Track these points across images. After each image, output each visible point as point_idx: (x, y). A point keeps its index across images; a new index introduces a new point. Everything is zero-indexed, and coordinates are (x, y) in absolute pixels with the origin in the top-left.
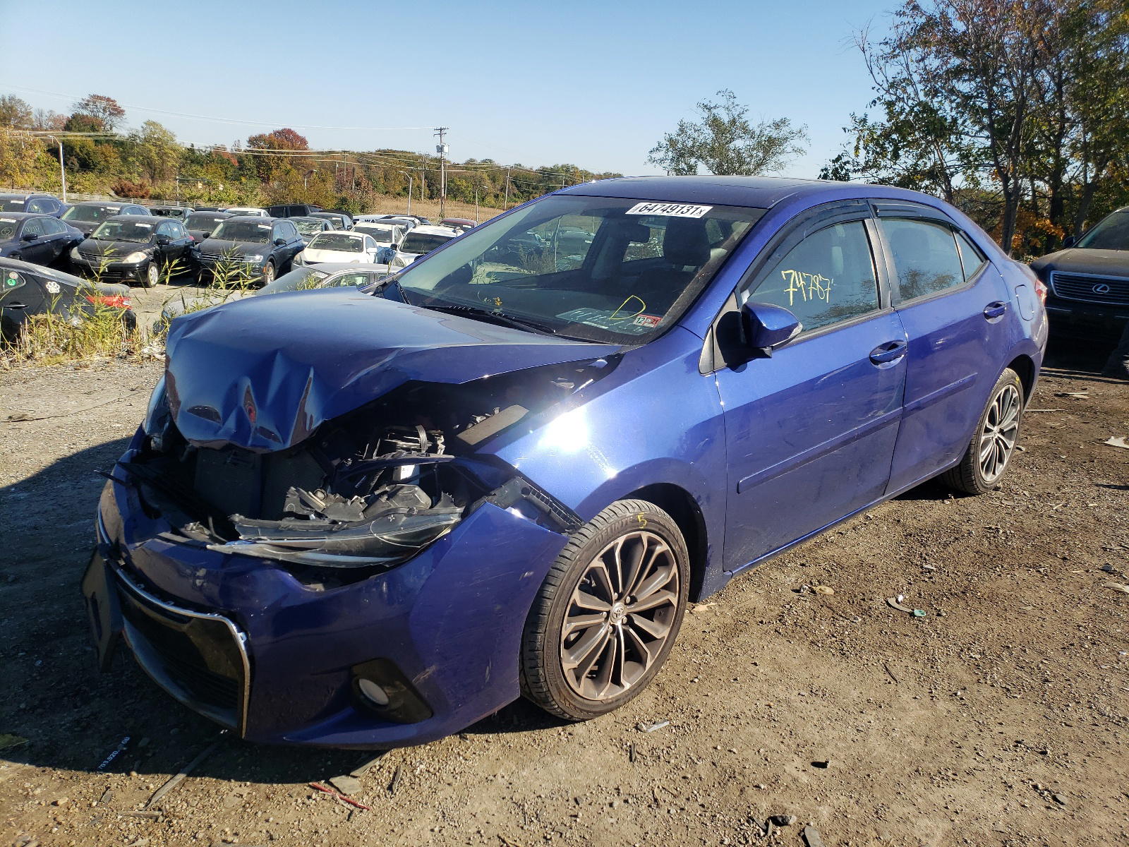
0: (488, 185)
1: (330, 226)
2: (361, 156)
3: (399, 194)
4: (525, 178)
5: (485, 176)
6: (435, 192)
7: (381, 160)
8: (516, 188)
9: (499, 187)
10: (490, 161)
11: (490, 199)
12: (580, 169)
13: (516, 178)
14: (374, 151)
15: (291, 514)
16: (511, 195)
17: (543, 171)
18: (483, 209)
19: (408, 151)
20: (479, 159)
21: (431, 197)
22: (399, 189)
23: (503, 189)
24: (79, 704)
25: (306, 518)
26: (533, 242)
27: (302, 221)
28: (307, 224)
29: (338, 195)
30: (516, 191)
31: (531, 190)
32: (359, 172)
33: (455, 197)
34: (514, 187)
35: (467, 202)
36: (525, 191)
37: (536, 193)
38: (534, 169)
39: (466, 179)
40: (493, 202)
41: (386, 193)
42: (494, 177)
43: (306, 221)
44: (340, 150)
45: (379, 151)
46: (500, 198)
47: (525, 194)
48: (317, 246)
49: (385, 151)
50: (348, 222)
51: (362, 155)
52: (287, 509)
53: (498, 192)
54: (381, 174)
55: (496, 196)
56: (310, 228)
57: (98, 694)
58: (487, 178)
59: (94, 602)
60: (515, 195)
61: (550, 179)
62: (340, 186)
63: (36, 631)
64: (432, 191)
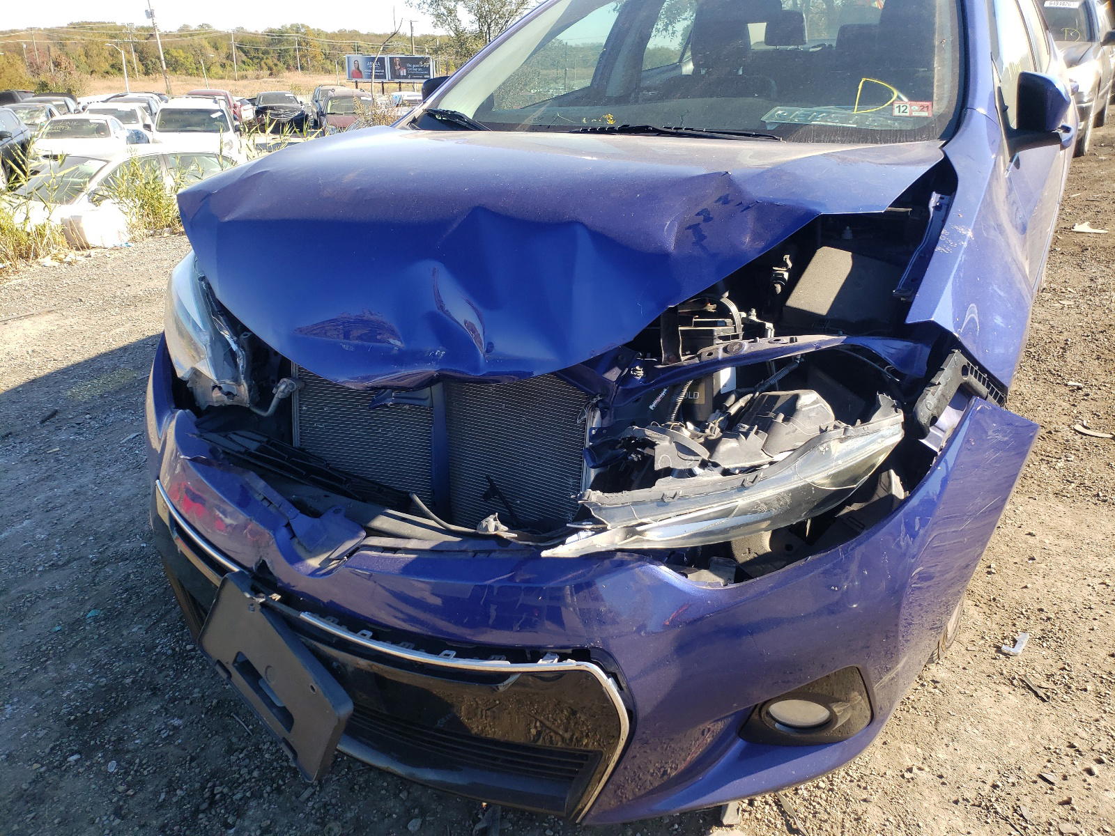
0: (211, 54)
1: (55, 111)
2: (50, 33)
3: (107, 73)
4: (251, 42)
5: (205, 43)
6: (150, 67)
7: (76, 33)
8: (243, 55)
9: (223, 55)
10: (208, 26)
11: (216, 69)
12: (312, 27)
13: (242, 43)
14: (66, 25)
15: (668, 472)
16: (240, 63)
17: (271, 32)
18: (211, 81)
19: (106, 21)
20: (194, 26)
21: (147, 73)
22: (106, 67)
23: (229, 57)
24: (230, 821)
25: (691, 473)
26: (295, 105)
27: (20, 108)
28: (27, 111)
29: (36, 80)
30: (244, 58)
31: (261, 55)
32: (55, 52)
33: (175, 70)
34: (241, 53)
35: (191, 75)
36: (254, 57)
37: (267, 58)
38: (260, 33)
39: (182, 48)
40: (221, 72)
41: (92, 72)
42: (215, 44)
43: (25, 109)
44: (24, 28)
45: (71, 24)
46: (228, 68)
47: (256, 61)
48: (52, 134)
49: (78, 24)
50: (72, 105)
51: (50, 30)
52: (658, 466)
53: (224, 61)
54: (80, 50)
55: (223, 66)
56: (32, 117)
57: (248, 794)
58: (207, 45)
59: (246, 667)
60: (244, 62)
61: (280, 41)
62: (35, 69)
63: (71, 714)
64: (146, 66)
